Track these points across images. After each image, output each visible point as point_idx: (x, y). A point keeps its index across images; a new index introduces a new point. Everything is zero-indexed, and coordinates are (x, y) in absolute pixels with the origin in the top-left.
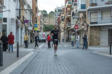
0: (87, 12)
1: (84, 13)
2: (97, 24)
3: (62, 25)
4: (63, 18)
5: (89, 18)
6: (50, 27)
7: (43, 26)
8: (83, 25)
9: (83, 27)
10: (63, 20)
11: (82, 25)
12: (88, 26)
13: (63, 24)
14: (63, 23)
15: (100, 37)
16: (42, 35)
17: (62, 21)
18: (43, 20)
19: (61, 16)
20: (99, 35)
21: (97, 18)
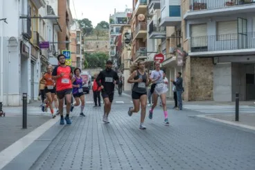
0: (183, 24)
1: (177, 25)
2: (207, 51)
3: (127, 53)
4: (129, 37)
5: (188, 38)
7: (81, 56)
8: (174, 53)
9: (174, 58)
10: (128, 41)
11: (171, 53)
12: (185, 55)
13: (129, 52)
14: (129, 50)
15: (212, 82)
17: (127, 45)
18: (83, 43)
19: (124, 32)
20: (210, 77)
21: (206, 37)
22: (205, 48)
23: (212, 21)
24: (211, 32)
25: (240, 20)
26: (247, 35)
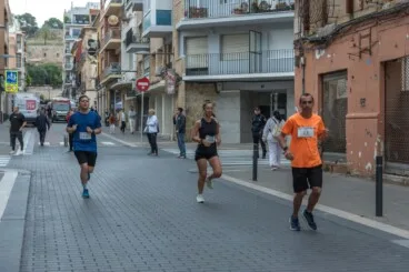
0: (175, 35)
1: (166, 37)
2: (207, 74)
3: (91, 69)
4: (94, 45)
5: (182, 56)
6: (48, 71)
7: (23, 70)
8: (162, 75)
9: (162, 83)
10: (92, 52)
11: (158, 76)
12: (178, 79)
13: (94, 66)
14: (94, 63)
16: (24, 103)
17: (91, 57)
18: (25, 50)
19: (86, 38)
21: (207, 55)
22: (205, 70)
23: (214, 32)
24: (214, 48)
25: (252, 34)
26: (260, 54)
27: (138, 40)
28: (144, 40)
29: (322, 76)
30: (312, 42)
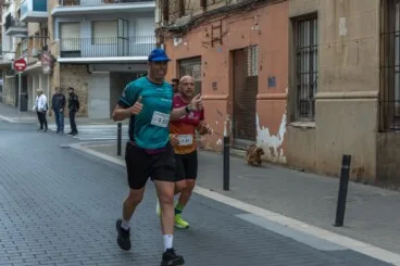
0: (50, 20)
1: (42, 22)
2: (80, 56)
5: (57, 40)
8: (39, 57)
9: (39, 63)
11: (35, 57)
12: (53, 61)
15: (87, 94)
20: (84, 88)
21: (79, 40)
22: (77, 53)
23: (86, 19)
24: (86, 33)
25: (120, 22)
26: (128, 39)
27: (16, 24)
28: (23, 24)
29: (179, 61)
30: (170, 31)
